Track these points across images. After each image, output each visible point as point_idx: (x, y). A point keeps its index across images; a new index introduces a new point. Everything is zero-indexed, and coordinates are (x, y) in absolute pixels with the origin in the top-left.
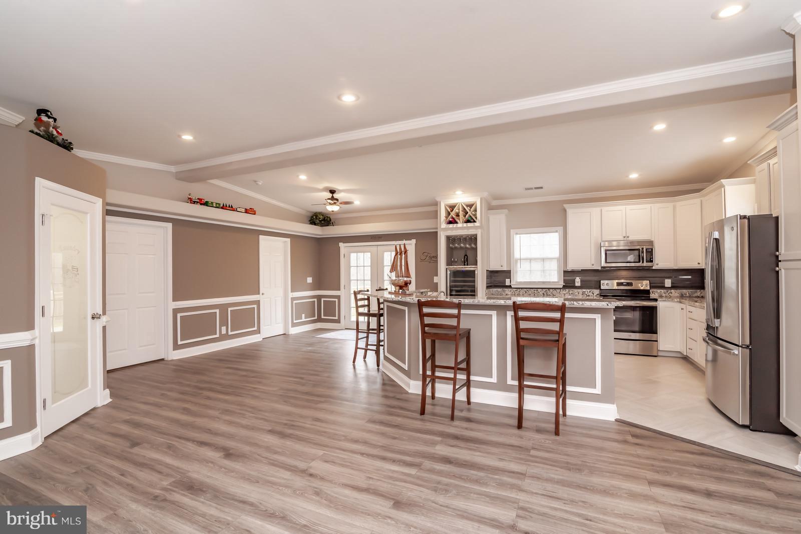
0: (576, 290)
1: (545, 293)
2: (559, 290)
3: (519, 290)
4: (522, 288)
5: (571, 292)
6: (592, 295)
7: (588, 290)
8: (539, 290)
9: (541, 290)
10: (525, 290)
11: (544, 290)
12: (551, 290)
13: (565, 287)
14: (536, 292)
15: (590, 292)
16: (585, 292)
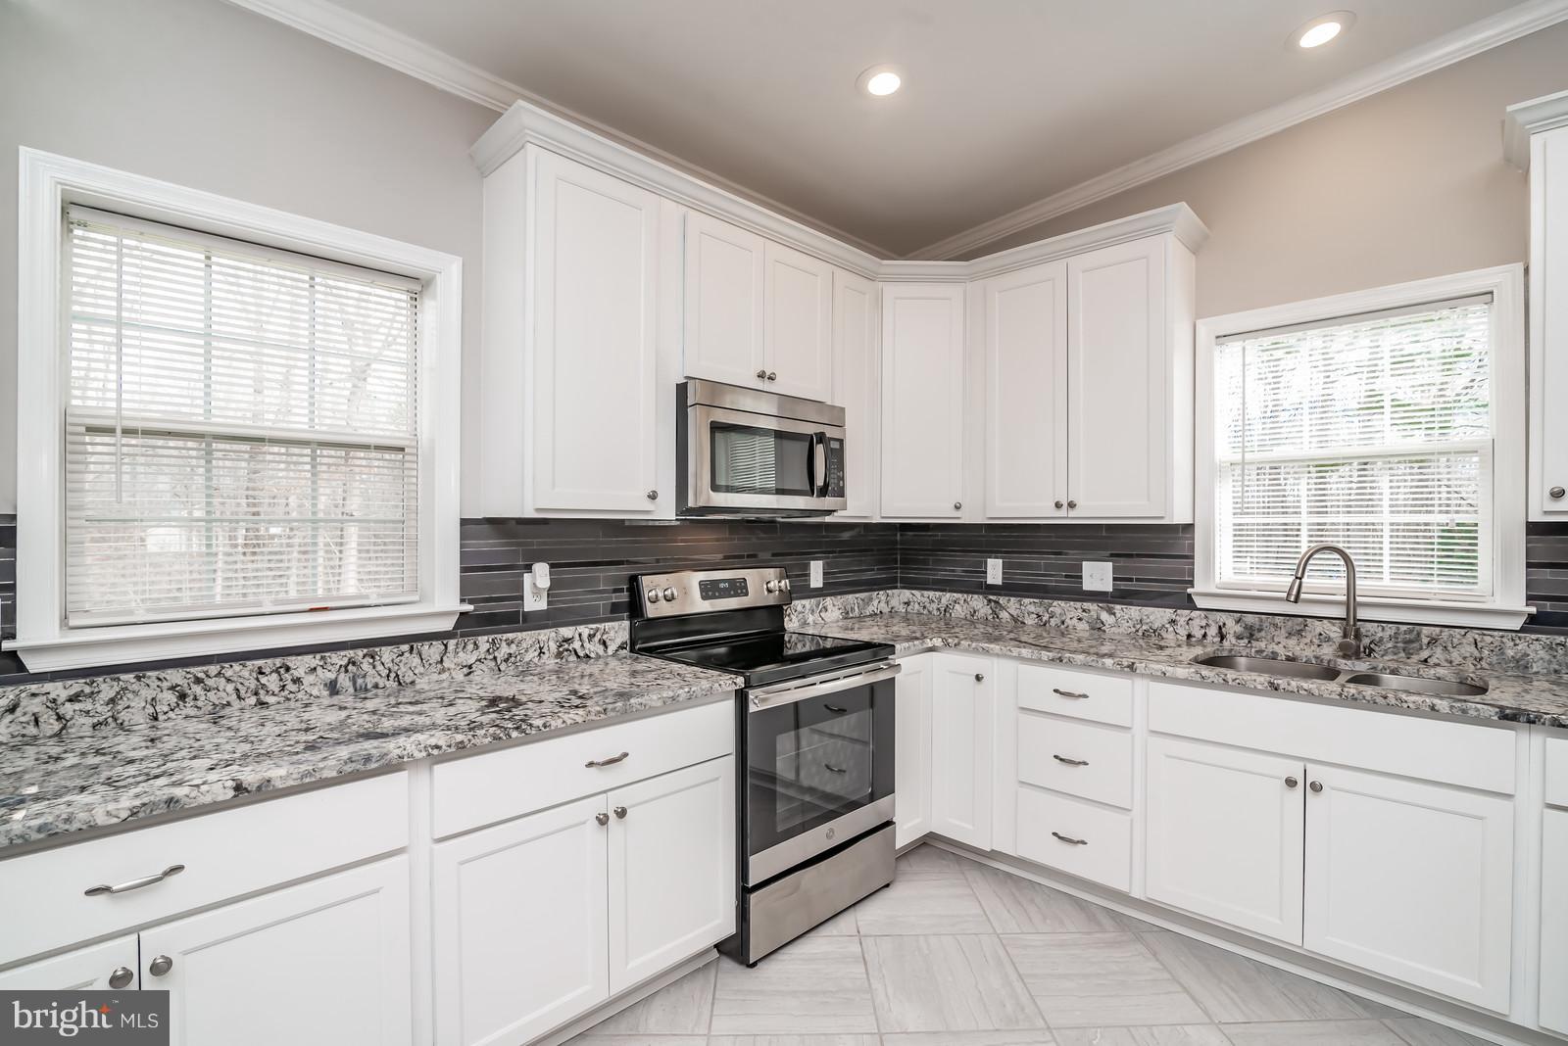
0: (528, 637)
1: (344, 681)
2: (438, 646)
3: (107, 689)
4: (139, 668)
5: (504, 650)
6: (600, 649)
7: (585, 630)
8: (300, 665)
9: (310, 660)
10: (175, 676)
11: (338, 659)
12: (387, 654)
13: (469, 626)
14: (272, 681)
15: (591, 637)
16: (567, 640)
